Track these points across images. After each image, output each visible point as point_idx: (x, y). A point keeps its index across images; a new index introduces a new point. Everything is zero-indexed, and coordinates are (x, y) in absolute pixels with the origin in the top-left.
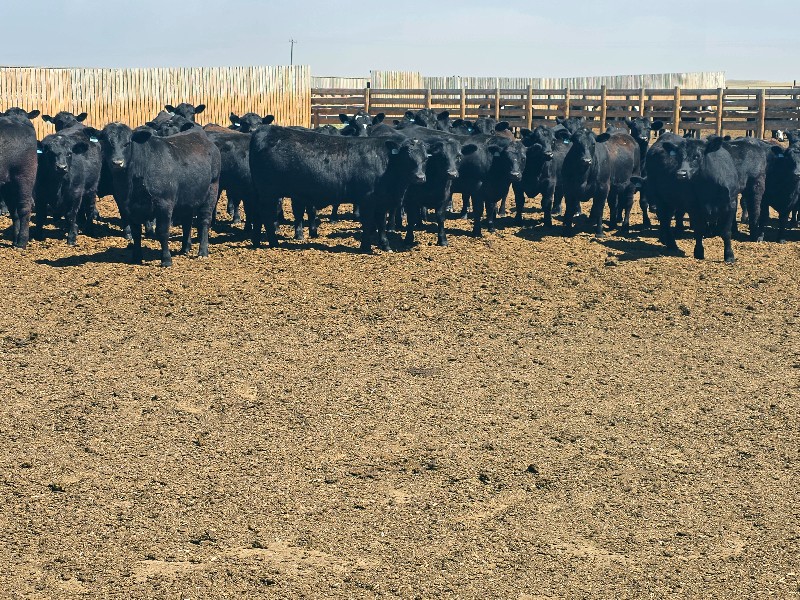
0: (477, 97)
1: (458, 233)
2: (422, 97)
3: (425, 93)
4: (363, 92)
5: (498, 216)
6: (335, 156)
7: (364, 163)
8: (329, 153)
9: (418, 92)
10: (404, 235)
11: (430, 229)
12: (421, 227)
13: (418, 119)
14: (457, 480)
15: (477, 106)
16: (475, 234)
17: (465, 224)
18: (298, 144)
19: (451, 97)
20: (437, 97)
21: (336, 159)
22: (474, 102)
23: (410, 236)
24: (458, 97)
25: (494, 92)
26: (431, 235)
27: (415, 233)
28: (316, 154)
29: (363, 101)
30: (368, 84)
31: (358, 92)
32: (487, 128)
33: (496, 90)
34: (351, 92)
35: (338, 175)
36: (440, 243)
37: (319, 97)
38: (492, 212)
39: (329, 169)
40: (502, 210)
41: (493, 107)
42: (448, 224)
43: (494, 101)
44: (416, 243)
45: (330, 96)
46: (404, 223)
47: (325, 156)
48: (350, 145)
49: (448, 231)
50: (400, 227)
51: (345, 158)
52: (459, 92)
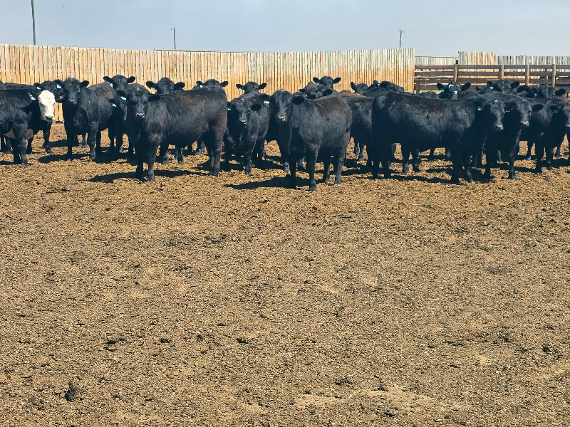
0: (538, 70)
1: (524, 170)
2: (497, 70)
3: (499, 67)
4: (453, 67)
5: (554, 158)
6: (434, 114)
7: (456, 119)
8: (430, 112)
9: (494, 67)
10: (483, 171)
11: (502, 167)
12: (496, 166)
13: (496, 86)
14: (526, 350)
15: (539, 77)
16: (537, 170)
17: (529, 164)
18: (407, 105)
19: (519, 70)
20: (508, 70)
21: (434, 116)
22: (536, 74)
23: (488, 172)
24: (524, 70)
25: (552, 67)
26: (503, 171)
27: (492, 169)
28: (420, 112)
29: (452, 73)
30: (457, 62)
31: (449, 67)
32: (549, 93)
33: (553, 65)
34: (444, 67)
35: (436, 127)
36: (510, 177)
37: (419, 71)
38: (550, 155)
39: (429, 123)
40: (557, 154)
41: (551, 78)
42: (517, 163)
43: (552, 73)
44: (493, 177)
45: (428, 70)
46: (484, 162)
47: (427, 113)
48: (445, 106)
49: (516, 168)
50: (480, 165)
51: (442, 114)
52: (525, 67)
